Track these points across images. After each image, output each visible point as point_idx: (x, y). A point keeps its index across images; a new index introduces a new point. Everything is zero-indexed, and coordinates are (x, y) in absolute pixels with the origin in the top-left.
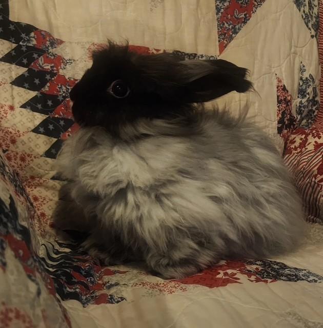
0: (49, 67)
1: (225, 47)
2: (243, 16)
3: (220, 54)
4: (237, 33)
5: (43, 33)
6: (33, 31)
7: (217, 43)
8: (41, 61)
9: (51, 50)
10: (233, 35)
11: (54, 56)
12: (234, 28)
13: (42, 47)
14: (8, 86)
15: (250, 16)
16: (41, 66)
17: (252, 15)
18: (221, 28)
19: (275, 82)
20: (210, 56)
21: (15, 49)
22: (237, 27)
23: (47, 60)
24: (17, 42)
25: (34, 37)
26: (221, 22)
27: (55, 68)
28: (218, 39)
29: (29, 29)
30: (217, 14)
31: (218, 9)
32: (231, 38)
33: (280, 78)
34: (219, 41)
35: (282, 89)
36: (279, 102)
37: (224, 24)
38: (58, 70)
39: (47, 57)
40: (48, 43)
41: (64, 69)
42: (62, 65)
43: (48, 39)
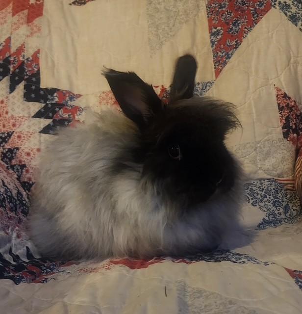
0: (67, 116)
1: (220, 71)
2: (234, 43)
3: (216, 78)
4: (230, 58)
5: (64, 92)
6: (56, 92)
7: (214, 70)
8: (61, 112)
9: (69, 103)
10: (227, 61)
11: (72, 107)
12: (227, 54)
13: (63, 102)
14: (37, 135)
15: (241, 41)
16: (61, 116)
17: (243, 40)
18: (216, 57)
19: (274, 92)
20: (207, 82)
21: (44, 108)
22: (230, 53)
23: (66, 111)
24: (45, 102)
25: (57, 96)
26: (215, 52)
27: (72, 116)
28: (213, 67)
29: (53, 91)
30: (212, 47)
31: (212, 43)
32: (225, 63)
33: (280, 87)
34: (215, 68)
35: (283, 97)
36: (281, 109)
37: (218, 53)
38: (74, 117)
39: (66, 109)
40: (67, 98)
41: (80, 115)
42: (78, 113)
43: (67, 96)
